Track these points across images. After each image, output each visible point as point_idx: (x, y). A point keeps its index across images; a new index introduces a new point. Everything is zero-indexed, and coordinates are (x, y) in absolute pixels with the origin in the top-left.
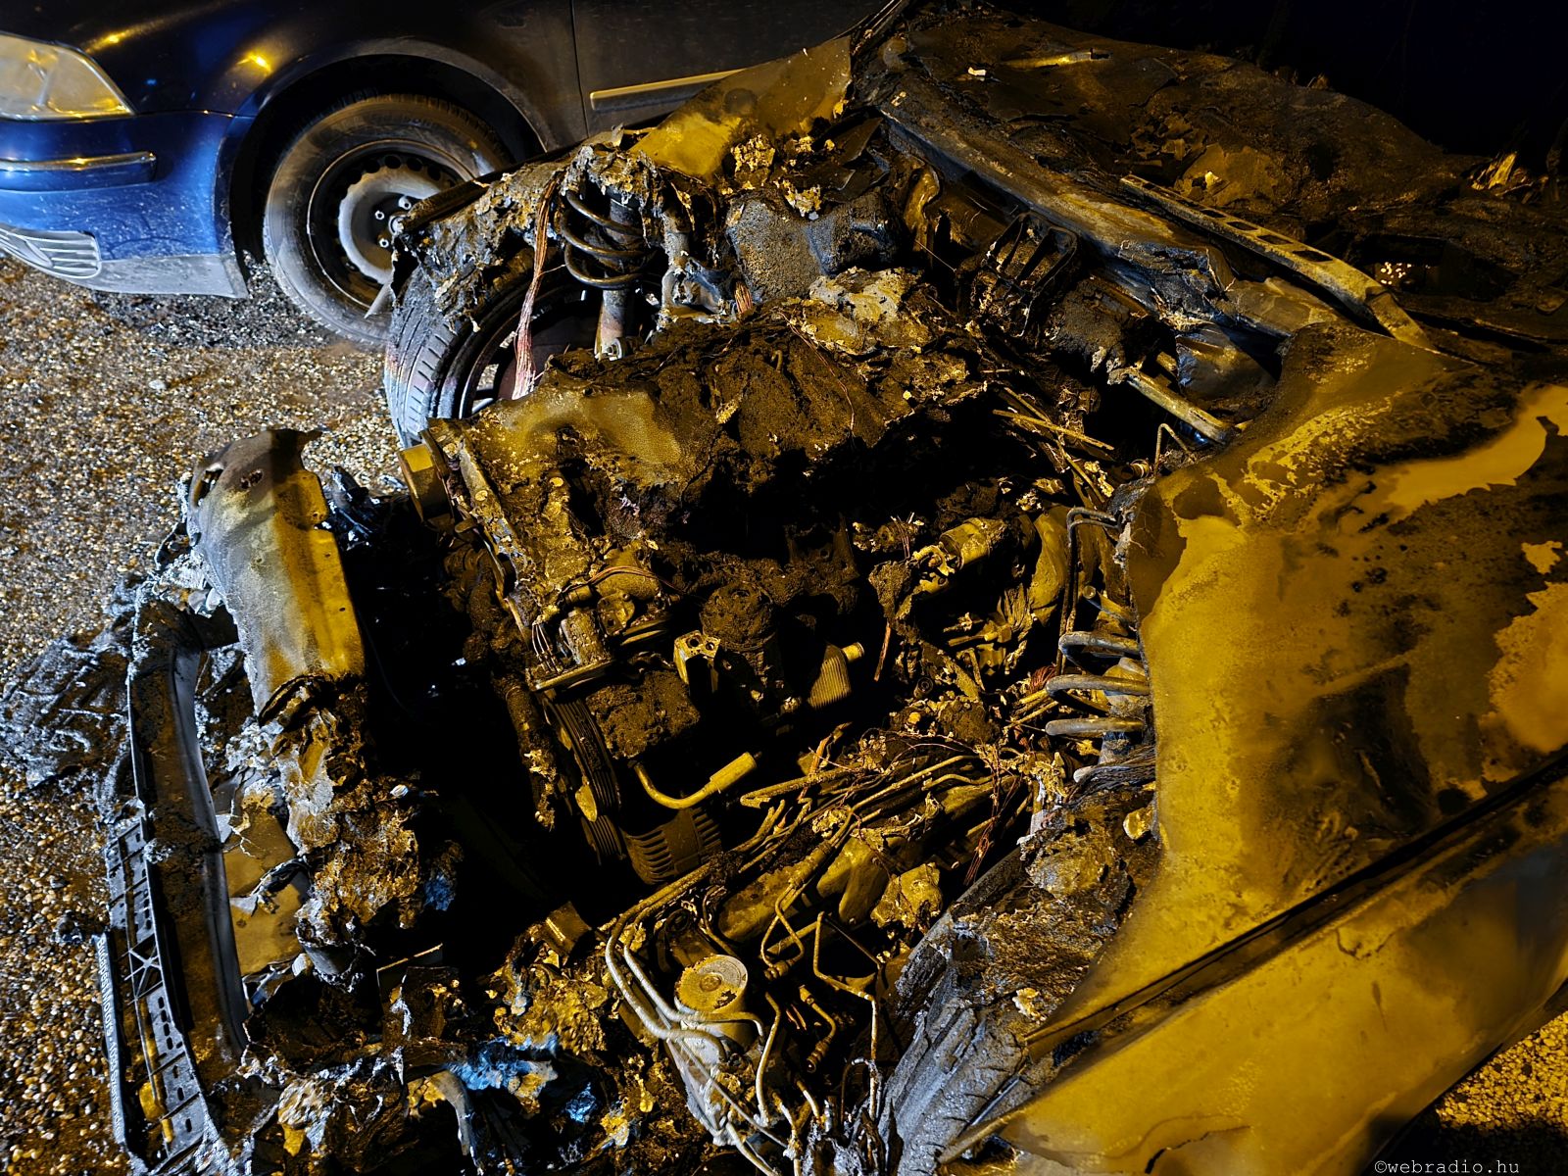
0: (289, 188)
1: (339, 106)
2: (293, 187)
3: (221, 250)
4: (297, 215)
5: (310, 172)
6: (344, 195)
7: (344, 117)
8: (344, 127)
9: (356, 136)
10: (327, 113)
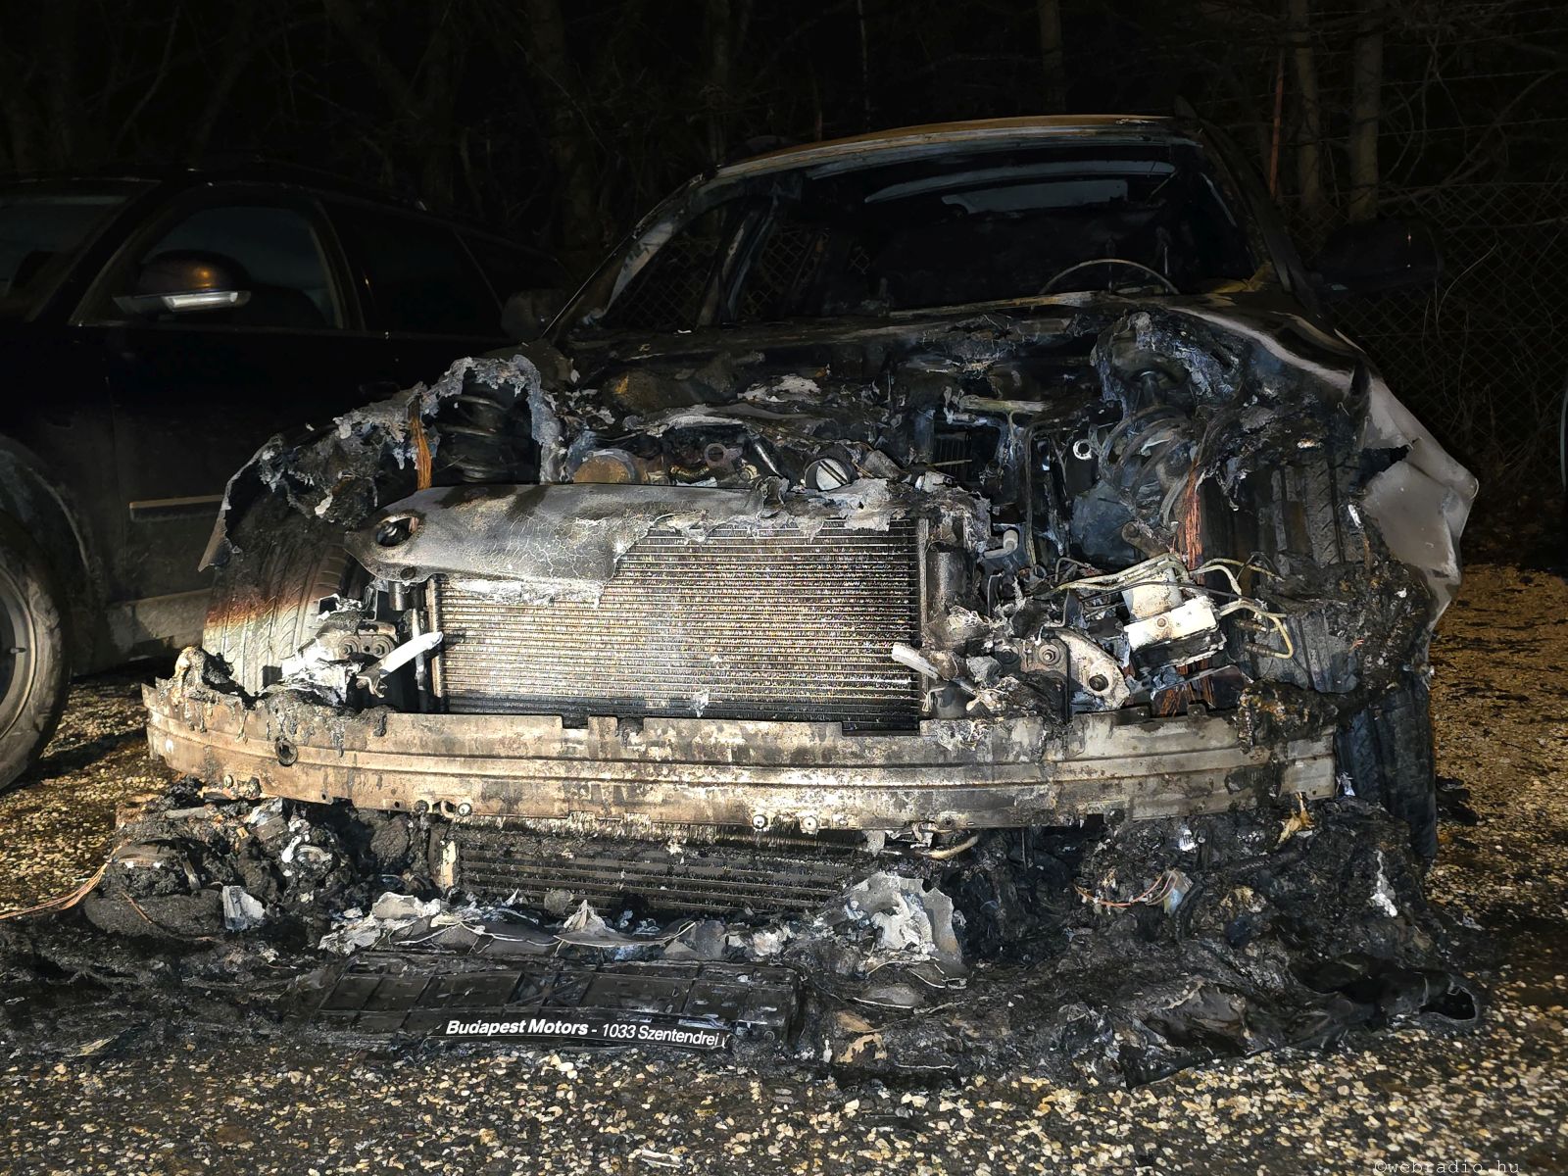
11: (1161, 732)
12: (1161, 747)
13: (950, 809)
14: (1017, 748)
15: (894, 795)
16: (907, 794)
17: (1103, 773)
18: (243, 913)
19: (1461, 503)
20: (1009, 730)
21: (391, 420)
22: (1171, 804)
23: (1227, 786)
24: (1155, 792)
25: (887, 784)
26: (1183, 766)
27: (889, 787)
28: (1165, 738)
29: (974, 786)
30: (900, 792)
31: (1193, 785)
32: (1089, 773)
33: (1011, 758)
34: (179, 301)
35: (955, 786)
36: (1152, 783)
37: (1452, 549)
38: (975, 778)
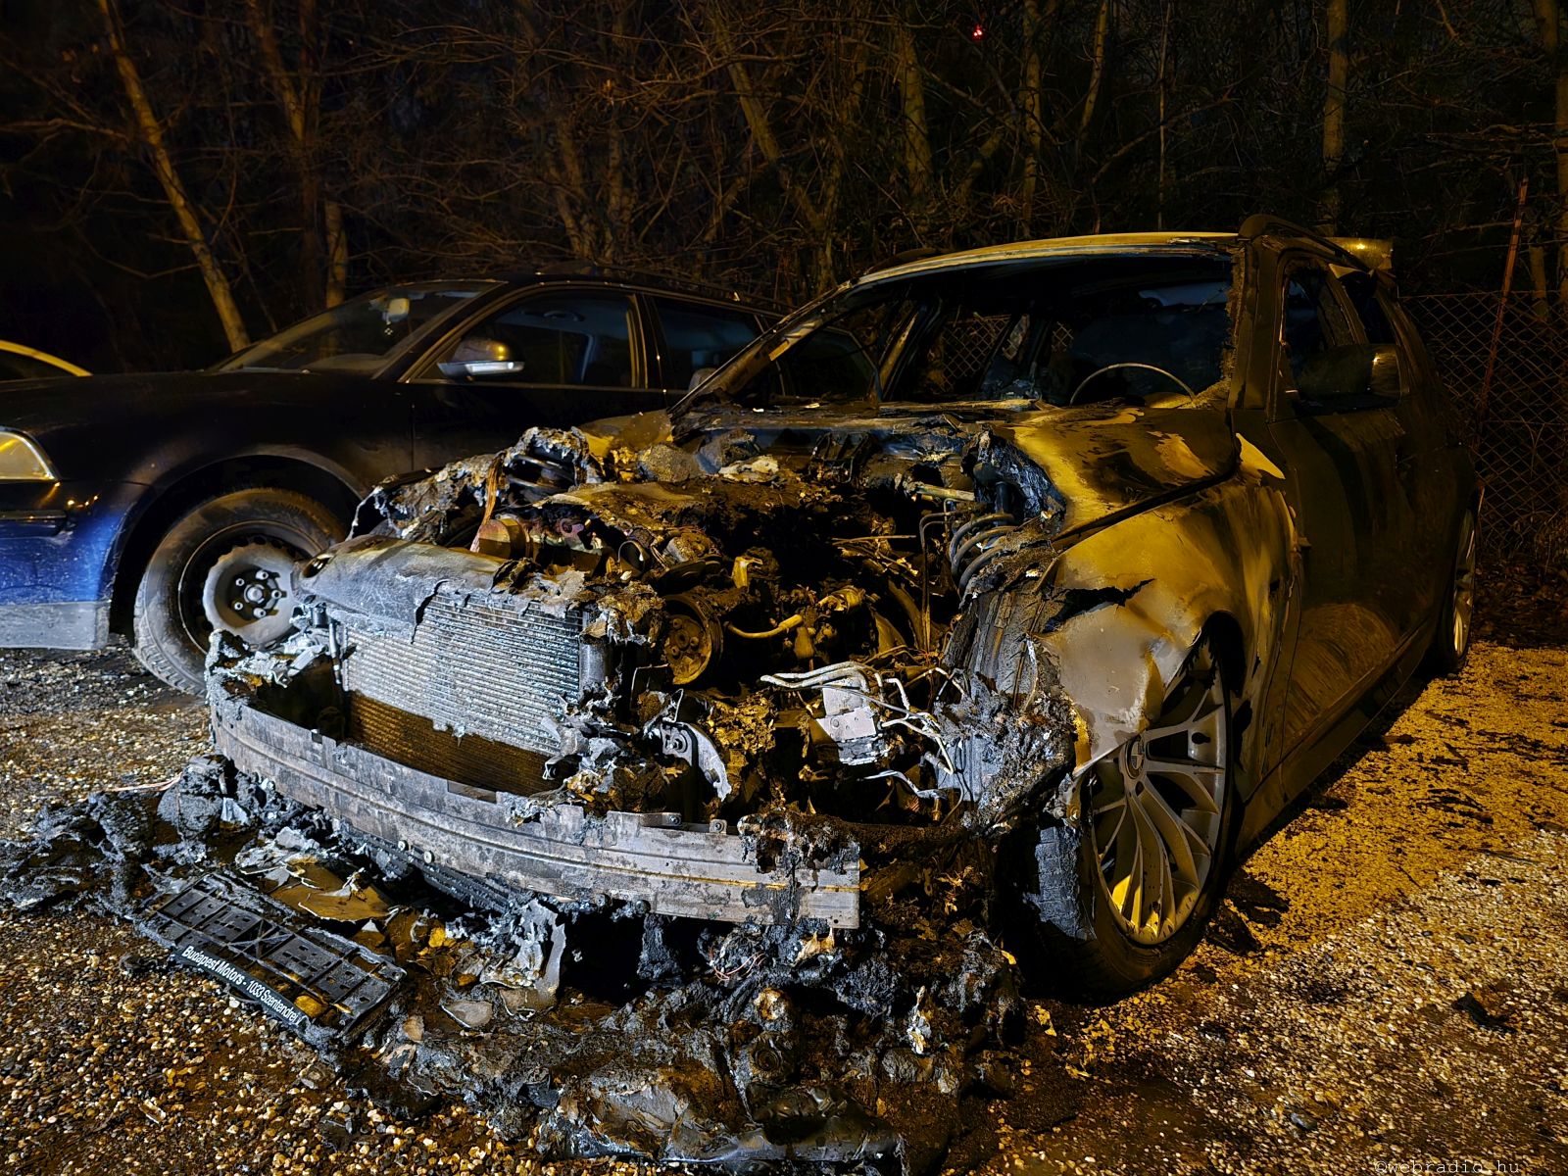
0: (174, 550)
1: (229, 491)
2: (177, 550)
3: (99, 597)
4: (173, 573)
5: (195, 538)
6: (215, 562)
7: (233, 500)
8: (230, 506)
9: (240, 514)
10: (219, 495)
11: (681, 840)
12: (682, 853)
13: (517, 870)
14: (564, 830)
15: (480, 848)
16: (488, 850)
17: (635, 866)
18: (234, 818)
19: (1174, 650)
20: (558, 814)
21: (477, 470)
22: (692, 905)
23: (743, 899)
24: (676, 893)
25: (478, 838)
26: (704, 873)
27: (478, 841)
28: (686, 846)
29: (535, 855)
30: (484, 847)
31: (711, 892)
32: (624, 863)
33: (559, 838)
34: (476, 368)
35: (522, 852)
36: (675, 884)
37: (1142, 695)
38: (537, 848)
